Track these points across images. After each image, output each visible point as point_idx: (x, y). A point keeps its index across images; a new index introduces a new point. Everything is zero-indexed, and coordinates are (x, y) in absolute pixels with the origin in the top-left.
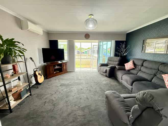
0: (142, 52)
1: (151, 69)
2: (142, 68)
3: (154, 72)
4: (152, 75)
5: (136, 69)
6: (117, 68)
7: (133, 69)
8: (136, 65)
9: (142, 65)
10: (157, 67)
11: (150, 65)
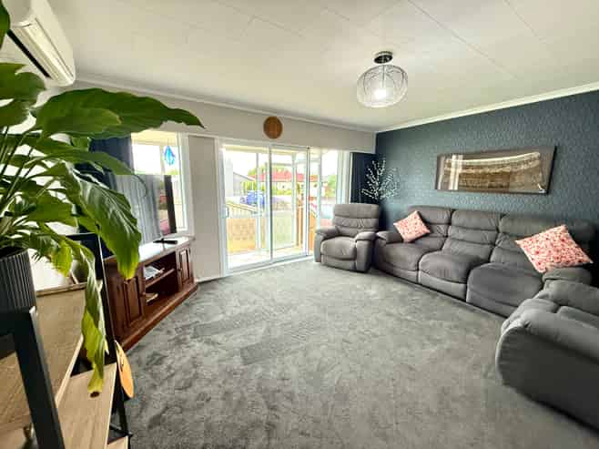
0: (436, 188)
1: (476, 229)
2: (451, 231)
3: (489, 236)
4: (484, 244)
5: (434, 235)
6: (382, 239)
7: (426, 235)
8: (431, 224)
9: (449, 223)
10: (494, 225)
11: (474, 221)
